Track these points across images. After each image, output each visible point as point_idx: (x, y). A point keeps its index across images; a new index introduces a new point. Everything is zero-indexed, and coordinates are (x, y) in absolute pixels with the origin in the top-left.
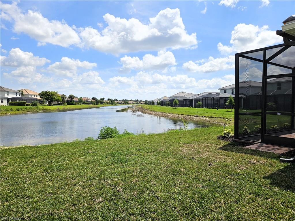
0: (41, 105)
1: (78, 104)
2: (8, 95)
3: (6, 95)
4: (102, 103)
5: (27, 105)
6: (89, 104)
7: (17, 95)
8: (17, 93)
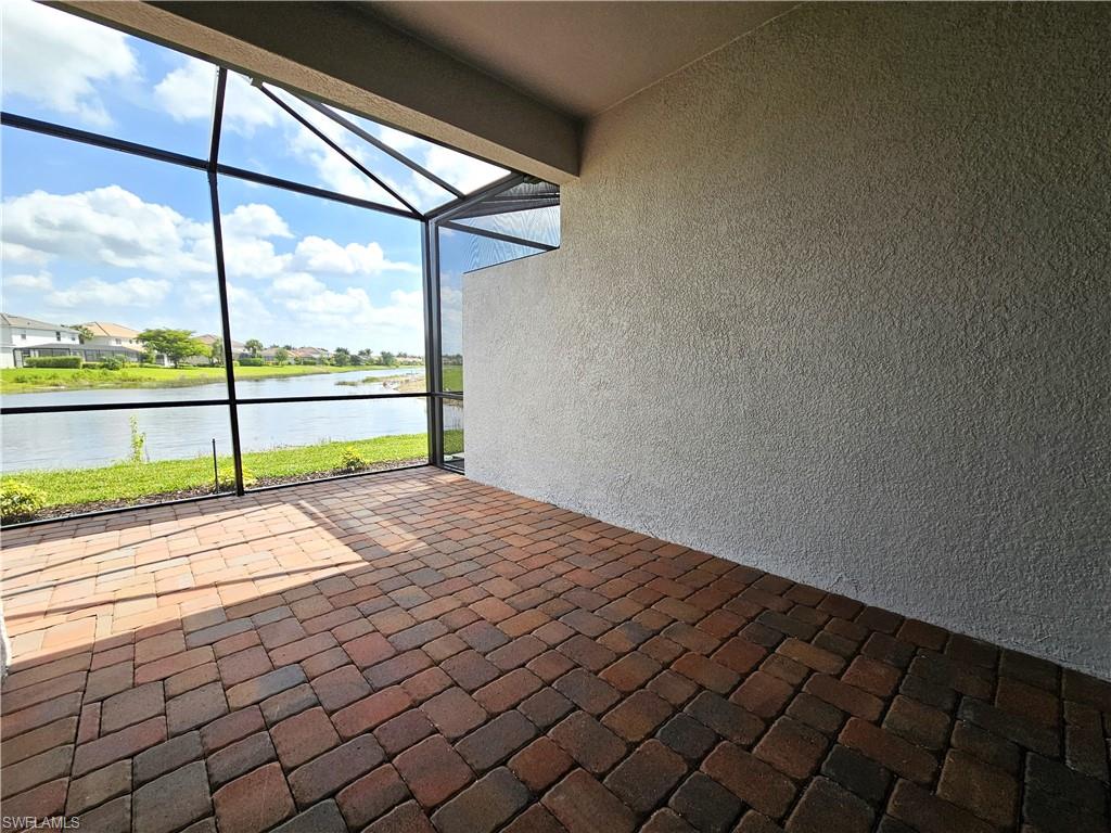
0: (141, 366)
1: (277, 364)
2: (24, 337)
3: (13, 337)
4: (355, 361)
5: (84, 366)
6: (314, 364)
7: (59, 339)
8: (58, 333)
